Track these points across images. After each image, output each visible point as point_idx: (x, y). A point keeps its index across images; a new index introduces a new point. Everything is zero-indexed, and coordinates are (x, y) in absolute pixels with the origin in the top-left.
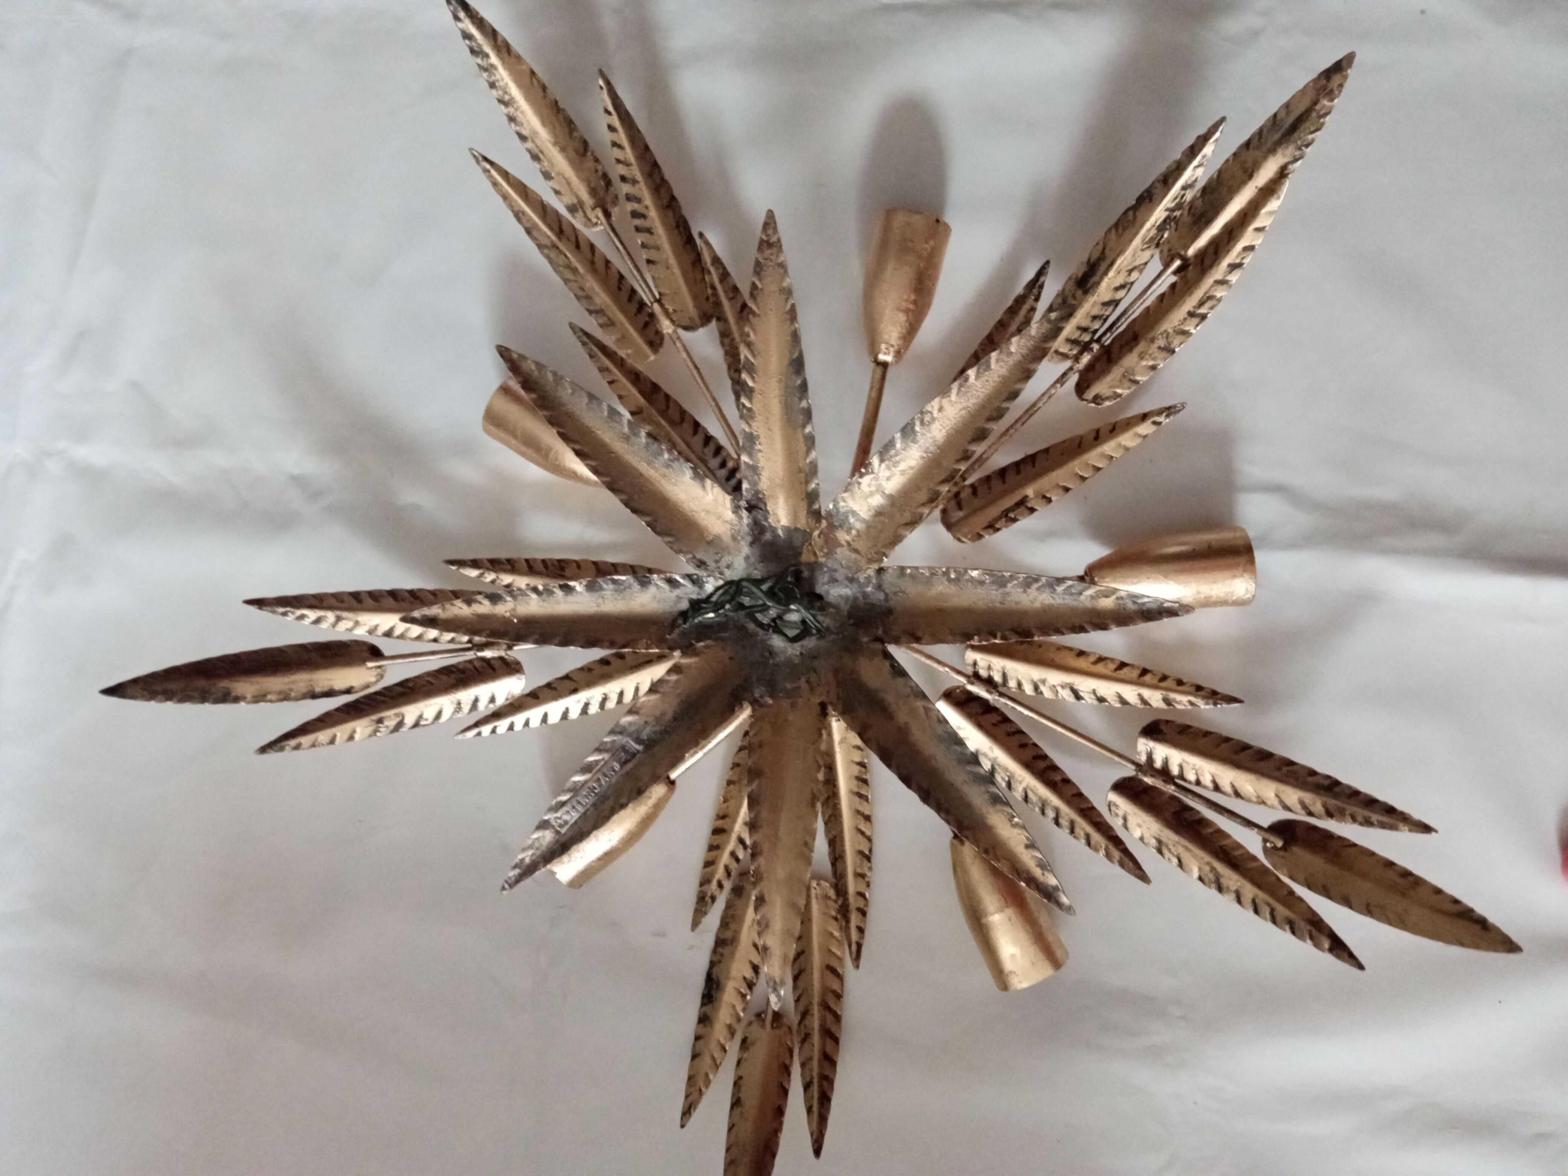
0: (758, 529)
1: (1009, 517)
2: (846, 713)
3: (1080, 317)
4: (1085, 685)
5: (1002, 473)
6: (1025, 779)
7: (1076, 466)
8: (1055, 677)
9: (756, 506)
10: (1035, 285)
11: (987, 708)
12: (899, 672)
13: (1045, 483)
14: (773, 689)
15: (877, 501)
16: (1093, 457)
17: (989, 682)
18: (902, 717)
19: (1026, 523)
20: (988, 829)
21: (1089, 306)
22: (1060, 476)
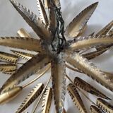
0: (71, 42)
1: (71, 95)
2: (38, 55)
3: (104, 106)
4: (45, 108)
5: (78, 94)
6: (30, 98)
7: (80, 106)
8: (46, 102)
9: (75, 40)
10: (107, 98)
11: (41, 92)
12: (46, 64)
13: (77, 101)
14: (43, 44)
15: (78, 60)
16: (81, 109)
17: (45, 92)
18: (37, 65)
19: (70, 98)
20: (14, 80)
21: (106, 107)
22: (78, 103)
